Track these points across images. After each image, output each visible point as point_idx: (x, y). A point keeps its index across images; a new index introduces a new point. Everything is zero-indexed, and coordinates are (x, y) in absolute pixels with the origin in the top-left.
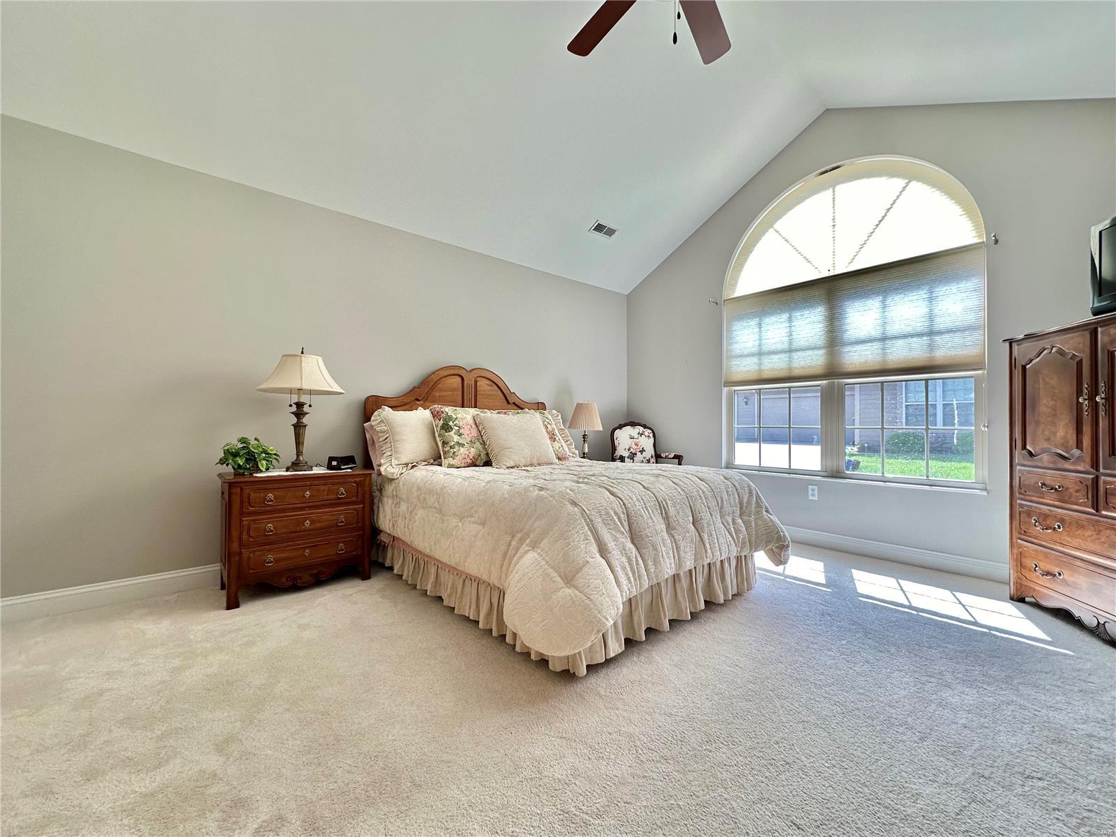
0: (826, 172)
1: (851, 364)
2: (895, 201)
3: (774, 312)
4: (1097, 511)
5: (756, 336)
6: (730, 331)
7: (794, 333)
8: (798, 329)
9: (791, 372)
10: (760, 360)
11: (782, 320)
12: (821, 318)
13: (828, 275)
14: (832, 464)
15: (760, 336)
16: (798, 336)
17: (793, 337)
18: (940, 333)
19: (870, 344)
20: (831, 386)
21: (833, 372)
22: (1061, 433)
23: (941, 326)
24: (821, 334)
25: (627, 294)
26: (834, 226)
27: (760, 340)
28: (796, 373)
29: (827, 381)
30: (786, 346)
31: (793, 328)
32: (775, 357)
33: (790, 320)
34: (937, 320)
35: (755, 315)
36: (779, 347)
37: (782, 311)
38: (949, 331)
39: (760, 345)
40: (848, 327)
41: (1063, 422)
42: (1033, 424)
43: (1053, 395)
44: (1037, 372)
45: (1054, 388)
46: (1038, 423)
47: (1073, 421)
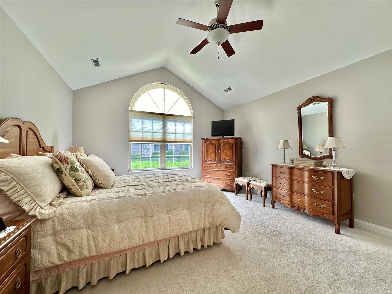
0: (163, 84)
1: (169, 139)
2: (178, 100)
3: (147, 119)
4: (218, 169)
5: (141, 126)
6: (131, 122)
7: (154, 127)
8: (155, 126)
9: (153, 139)
10: (143, 134)
11: (150, 123)
12: (161, 125)
13: (163, 113)
14: (162, 166)
15: (143, 126)
16: (155, 129)
17: (153, 129)
18: (185, 134)
19: (173, 134)
20: (163, 144)
21: (164, 141)
22: (212, 157)
23: (186, 133)
24: (161, 129)
25: (73, 90)
26: (165, 100)
27: (143, 127)
28: (154, 140)
29: (162, 143)
30: (151, 131)
31: (153, 126)
32: (148, 134)
33: (152, 123)
34: (185, 131)
35: (141, 118)
36: (149, 131)
37: (150, 119)
38: (187, 134)
39: (143, 129)
40: (167, 129)
41: (213, 155)
42: (207, 155)
43: (211, 150)
44: (208, 146)
45: (211, 149)
46: (208, 155)
47: (215, 155)
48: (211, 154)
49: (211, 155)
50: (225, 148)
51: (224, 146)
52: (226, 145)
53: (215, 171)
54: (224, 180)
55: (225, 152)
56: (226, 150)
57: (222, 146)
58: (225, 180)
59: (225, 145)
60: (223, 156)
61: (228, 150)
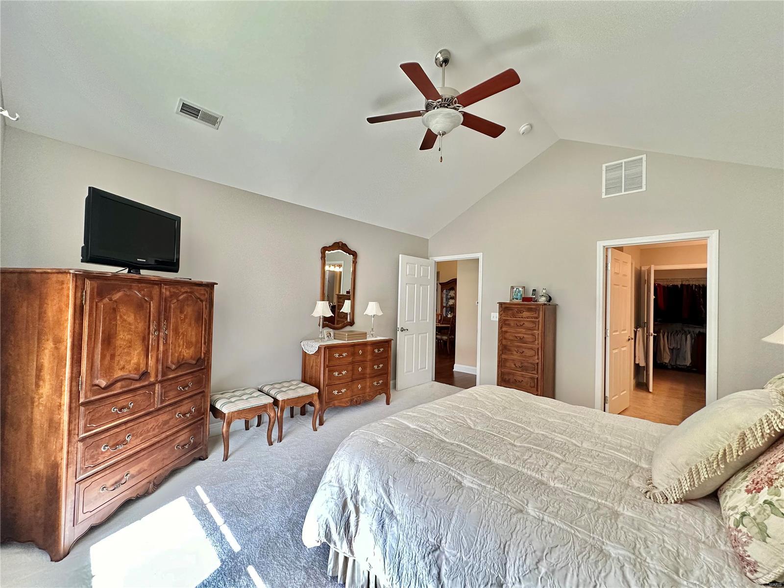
22: (135, 360)
41: (136, 352)
42: (108, 358)
43: (130, 330)
44: (114, 310)
45: (130, 324)
46: (113, 356)
47: (145, 349)
48: (130, 347)
49: (129, 354)
50: (183, 316)
51: (181, 312)
52: (186, 307)
53: (142, 420)
54: (172, 438)
55: (181, 331)
56: (185, 326)
57: (174, 312)
58: (178, 435)
59: (184, 306)
60: (177, 348)
61: (190, 325)
